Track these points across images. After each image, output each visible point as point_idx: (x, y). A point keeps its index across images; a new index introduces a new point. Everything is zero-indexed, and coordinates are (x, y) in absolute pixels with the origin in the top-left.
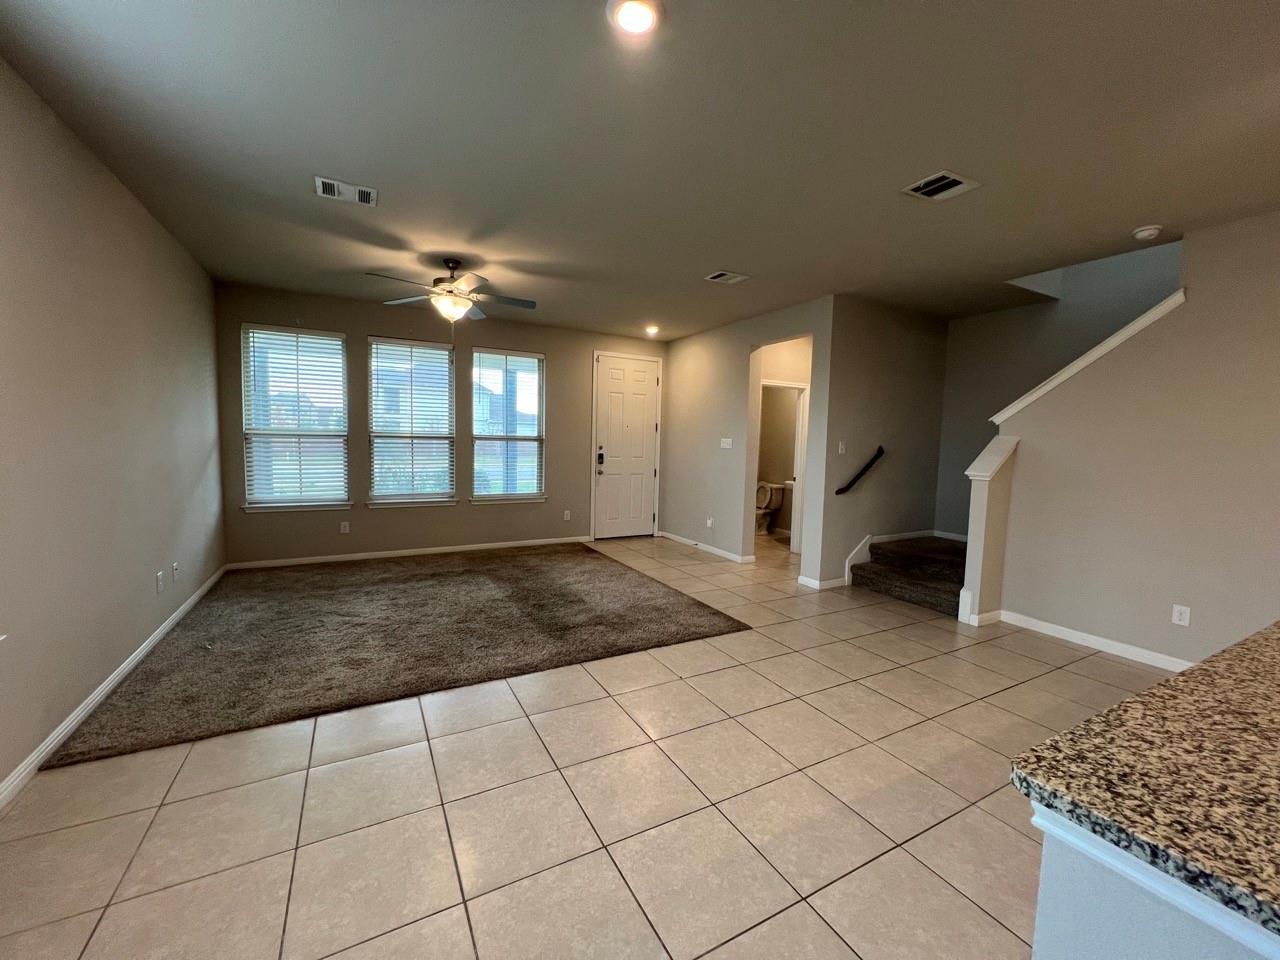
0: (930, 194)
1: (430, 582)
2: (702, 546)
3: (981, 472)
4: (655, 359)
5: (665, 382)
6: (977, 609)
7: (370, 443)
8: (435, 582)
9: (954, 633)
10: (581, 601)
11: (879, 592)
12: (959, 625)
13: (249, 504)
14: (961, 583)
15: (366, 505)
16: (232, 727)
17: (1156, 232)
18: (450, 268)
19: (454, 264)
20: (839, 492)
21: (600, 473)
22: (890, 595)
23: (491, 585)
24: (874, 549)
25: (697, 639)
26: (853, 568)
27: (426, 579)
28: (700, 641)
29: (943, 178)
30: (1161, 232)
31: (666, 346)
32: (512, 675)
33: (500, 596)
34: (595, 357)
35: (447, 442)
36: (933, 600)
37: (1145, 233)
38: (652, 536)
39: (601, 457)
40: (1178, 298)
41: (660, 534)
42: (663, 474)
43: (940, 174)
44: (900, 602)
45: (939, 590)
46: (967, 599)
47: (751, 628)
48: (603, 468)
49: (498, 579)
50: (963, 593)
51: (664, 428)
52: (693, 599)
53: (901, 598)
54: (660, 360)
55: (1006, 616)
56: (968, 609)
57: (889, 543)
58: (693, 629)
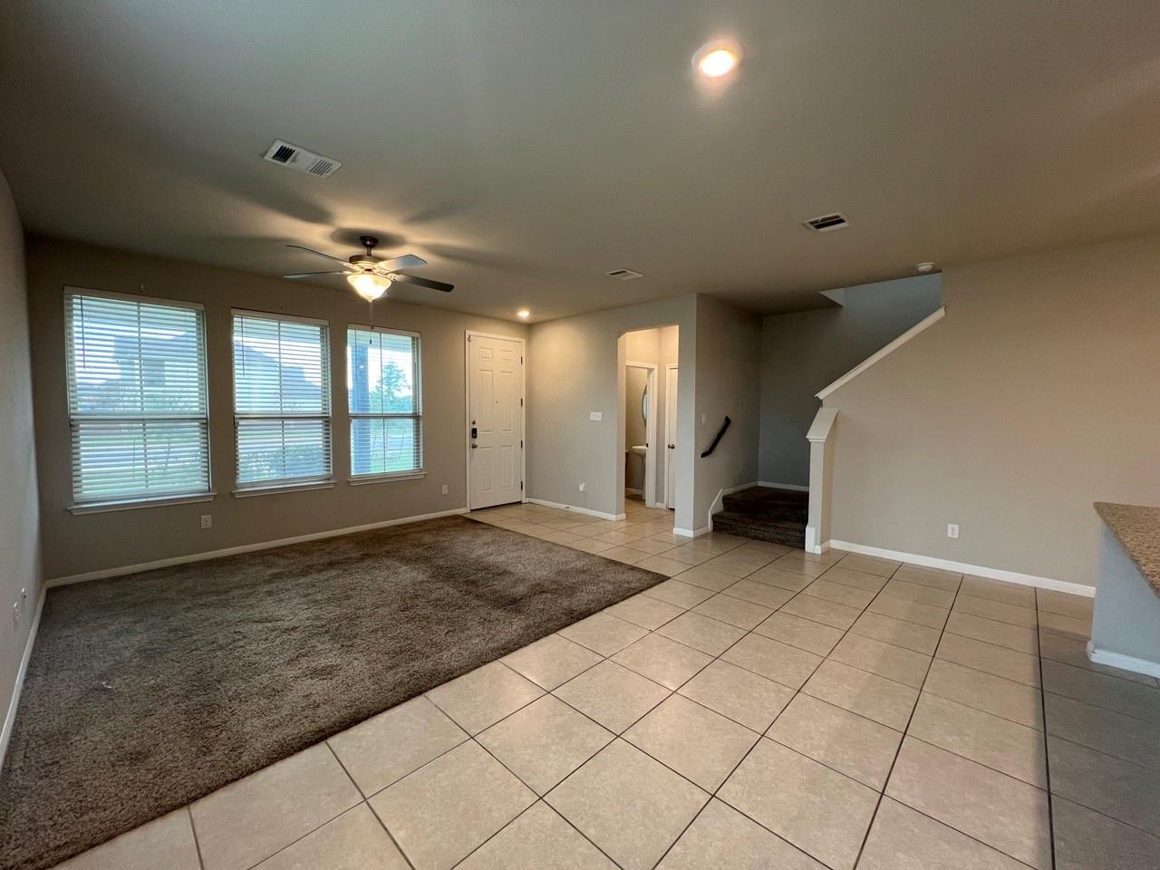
0: (818, 227)
1: (334, 573)
2: (574, 509)
3: (817, 435)
4: (517, 339)
5: (529, 362)
6: (819, 542)
7: (235, 425)
8: (341, 572)
9: (802, 560)
10: (505, 573)
11: (737, 534)
12: (806, 555)
13: (77, 504)
14: (805, 521)
15: (232, 495)
16: (230, 777)
17: (930, 267)
18: (367, 246)
19: (370, 242)
20: (704, 455)
21: (474, 447)
22: (746, 536)
23: (404, 568)
24: (726, 499)
25: (636, 594)
26: (714, 517)
27: (327, 570)
28: (639, 595)
29: (837, 217)
30: (934, 266)
31: (529, 329)
32: (502, 655)
33: (421, 577)
34: (467, 337)
35: (320, 421)
36: (782, 537)
37: (925, 267)
38: (520, 503)
39: (474, 431)
40: (940, 313)
41: (527, 500)
42: (530, 444)
43: (835, 214)
44: (756, 541)
45: (787, 528)
46: (811, 533)
47: (670, 578)
48: (477, 441)
49: (406, 560)
50: (808, 529)
51: (530, 403)
52: (605, 559)
53: (756, 538)
54: (523, 341)
55: (835, 544)
56: (812, 544)
57: (735, 493)
58: (626, 585)
